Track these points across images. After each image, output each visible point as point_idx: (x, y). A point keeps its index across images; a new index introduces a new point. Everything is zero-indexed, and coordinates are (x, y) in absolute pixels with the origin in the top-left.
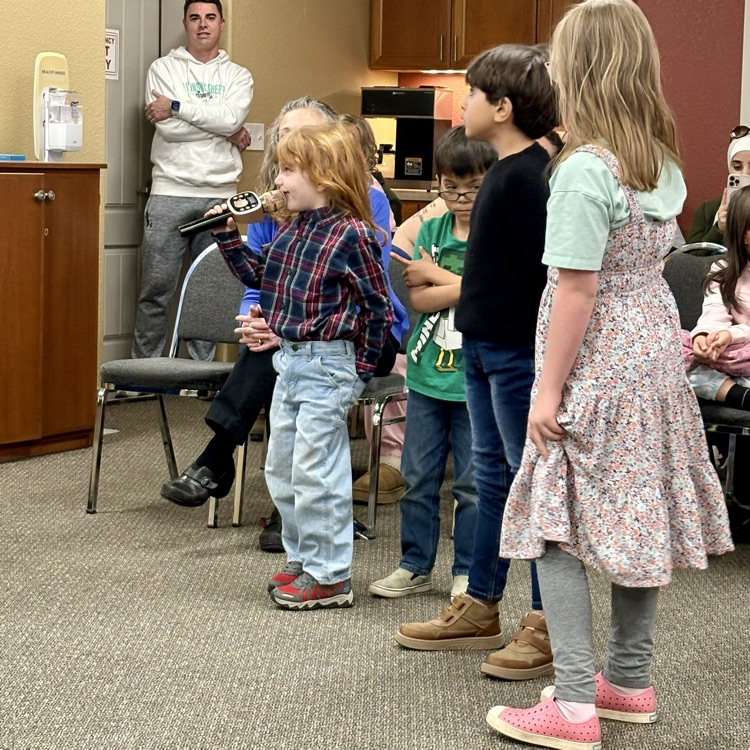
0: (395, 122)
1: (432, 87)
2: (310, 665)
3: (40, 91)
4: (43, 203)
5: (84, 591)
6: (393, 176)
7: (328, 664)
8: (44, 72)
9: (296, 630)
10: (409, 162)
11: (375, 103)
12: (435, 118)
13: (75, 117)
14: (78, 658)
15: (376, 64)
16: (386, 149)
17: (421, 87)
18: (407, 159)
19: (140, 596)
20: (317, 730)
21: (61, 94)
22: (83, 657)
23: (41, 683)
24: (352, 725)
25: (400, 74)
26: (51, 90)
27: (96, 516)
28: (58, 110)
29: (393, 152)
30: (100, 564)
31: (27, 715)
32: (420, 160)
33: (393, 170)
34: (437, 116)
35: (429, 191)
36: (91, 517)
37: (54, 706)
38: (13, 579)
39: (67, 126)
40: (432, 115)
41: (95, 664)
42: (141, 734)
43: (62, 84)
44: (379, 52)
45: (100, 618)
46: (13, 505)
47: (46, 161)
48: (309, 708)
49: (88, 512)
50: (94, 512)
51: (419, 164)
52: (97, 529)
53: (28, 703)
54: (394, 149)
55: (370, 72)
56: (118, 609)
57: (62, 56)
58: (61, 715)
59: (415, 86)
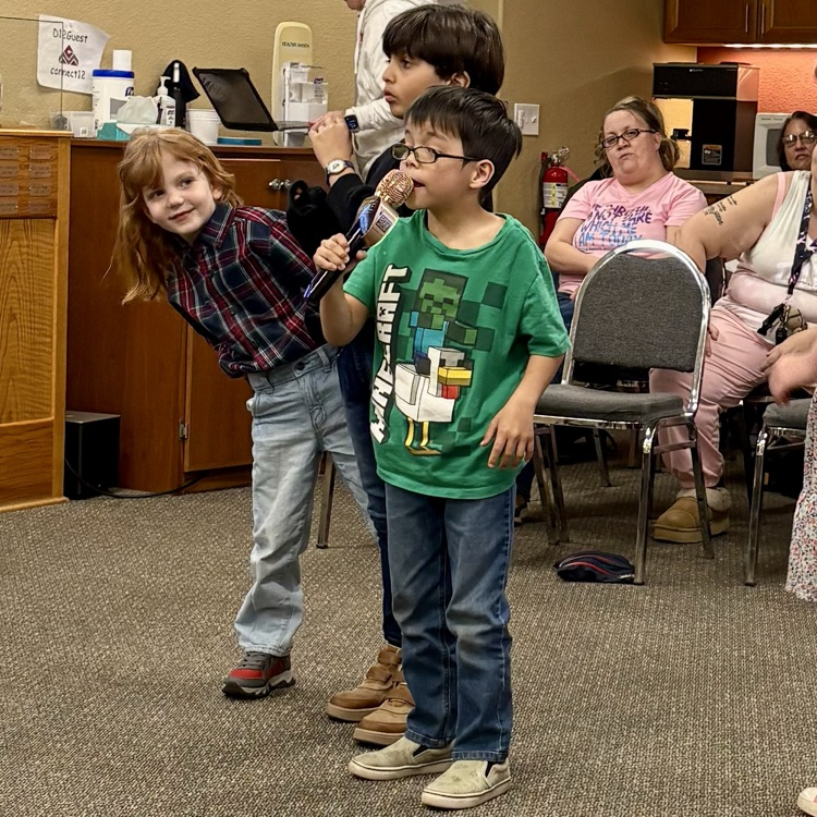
0: (691, 103)
1: (736, 64)
2: (554, 729)
3: (280, 66)
4: (279, 193)
5: (303, 637)
6: (688, 166)
7: (573, 728)
8: (284, 44)
9: (541, 688)
10: (707, 150)
11: (670, 82)
12: (738, 99)
13: (319, 96)
14: (288, 714)
15: (671, 37)
16: (680, 134)
17: (722, 63)
18: (705, 146)
19: (367, 644)
20: (554, 804)
21: (303, 70)
22: (294, 713)
23: (243, 741)
24: (593, 800)
25: (699, 48)
26: (293, 65)
27: (328, 551)
28: (300, 87)
29: (689, 138)
30: (326, 606)
31: (223, 778)
32: (720, 147)
33: (689, 158)
34: (740, 97)
35: (729, 183)
36: (321, 552)
37: (255, 768)
38: (225, 621)
39: (310, 107)
40: (735, 95)
41: (307, 721)
42: (351, 804)
43: (305, 58)
44: (674, 21)
45: (319, 669)
46: (234, 537)
47: (285, 145)
48: (546, 778)
49: (318, 547)
50: (326, 547)
51: (718, 152)
52: (326, 566)
53: (226, 764)
54: (690, 134)
55: (665, 45)
56: (340, 659)
57: (306, 27)
58: (263, 779)
59: (717, 62)
